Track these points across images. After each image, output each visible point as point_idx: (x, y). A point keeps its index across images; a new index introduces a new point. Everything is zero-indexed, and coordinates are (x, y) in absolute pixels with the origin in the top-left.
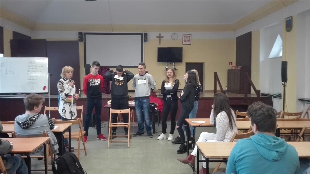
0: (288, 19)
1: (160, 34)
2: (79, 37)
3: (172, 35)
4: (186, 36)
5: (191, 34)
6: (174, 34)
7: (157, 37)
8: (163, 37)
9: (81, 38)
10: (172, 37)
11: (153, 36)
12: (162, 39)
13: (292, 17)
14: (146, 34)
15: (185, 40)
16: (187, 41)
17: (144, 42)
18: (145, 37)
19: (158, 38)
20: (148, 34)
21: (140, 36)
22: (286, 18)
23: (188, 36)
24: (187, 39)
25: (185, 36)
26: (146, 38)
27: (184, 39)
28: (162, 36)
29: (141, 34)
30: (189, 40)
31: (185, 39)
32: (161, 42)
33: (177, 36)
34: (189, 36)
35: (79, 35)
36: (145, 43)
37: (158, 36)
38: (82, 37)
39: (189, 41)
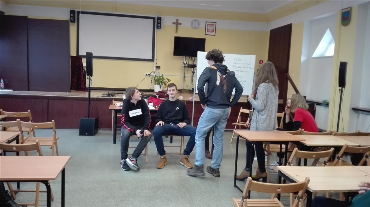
0: (346, 10)
1: (177, 20)
2: (71, 17)
3: (192, 22)
4: (210, 25)
5: (216, 23)
6: (195, 20)
7: (174, 23)
8: (181, 24)
9: (73, 18)
10: (192, 24)
11: (168, 21)
12: (179, 26)
13: (351, 8)
14: (159, 19)
15: (208, 30)
16: (210, 31)
17: (157, 28)
18: (157, 23)
19: (175, 25)
20: (162, 18)
21: (152, 20)
22: (343, 10)
23: (212, 25)
24: (210, 28)
25: (208, 25)
26: (159, 23)
27: (207, 28)
28: (179, 22)
29: (153, 18)
30: (213, 29)
31: (209, 28)
32: (179, 30)
33: (199, 24)
34: (214, 25)
35: (71, 14)
36: (158, 30)
37: (175, 21)
38: (75, 16)
39: (212, 31)
